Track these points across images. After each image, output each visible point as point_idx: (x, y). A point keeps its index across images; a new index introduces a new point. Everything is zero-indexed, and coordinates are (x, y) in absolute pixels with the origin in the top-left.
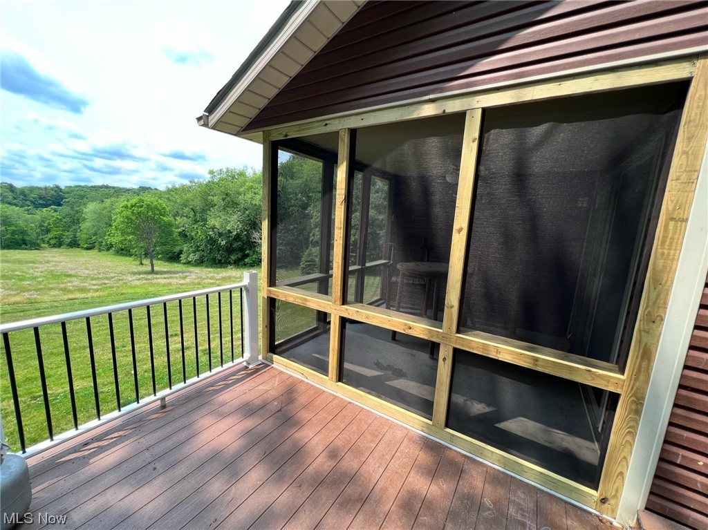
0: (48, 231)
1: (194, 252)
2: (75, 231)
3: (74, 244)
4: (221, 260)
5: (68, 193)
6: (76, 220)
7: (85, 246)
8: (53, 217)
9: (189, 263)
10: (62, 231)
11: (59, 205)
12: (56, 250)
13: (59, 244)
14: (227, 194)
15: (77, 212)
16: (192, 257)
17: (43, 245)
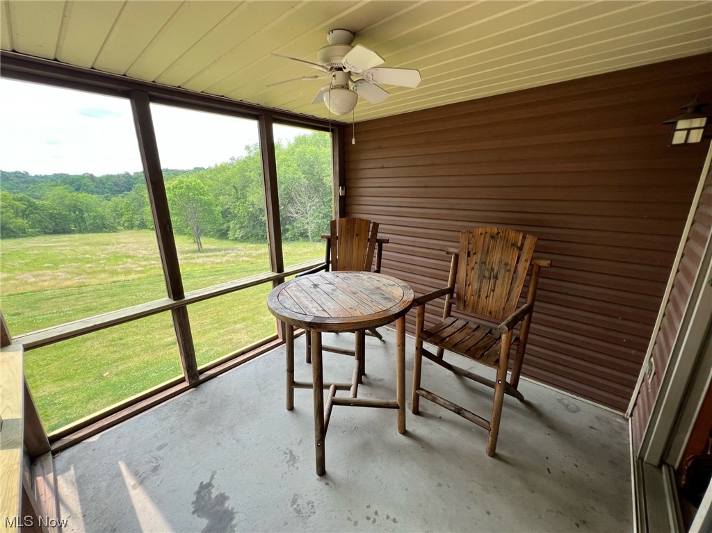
0: (121, 215)
1: (239, 229)
2: (141, 214)
5: (135, 179)
9: (236, 239)
10: (132, 214)
11: (130, 190)
13: (131, 227)
15: (142, 196)
16: (238, 234)
17: (119, 228)
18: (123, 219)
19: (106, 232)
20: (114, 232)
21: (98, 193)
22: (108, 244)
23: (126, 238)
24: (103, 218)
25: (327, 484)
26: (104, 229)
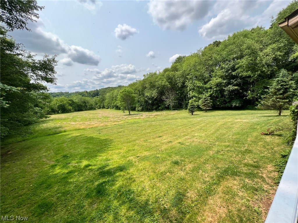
0: (97, 104)
1: (140, 106)
2: (103, 103)
3: (104, 107)
4: (150, 109)
5: (100, 91)
6: (103, 100)
7: (107, 108)
8: (98, 99)
9: (138, 111)
10: (101, 103)
11: (98, 95)
12: (100, 110)
13: (100, 108)
14: (151, 83)
15: (104, 97)
16: (140, 108)
20: (95, 110)
23: (98, 112)
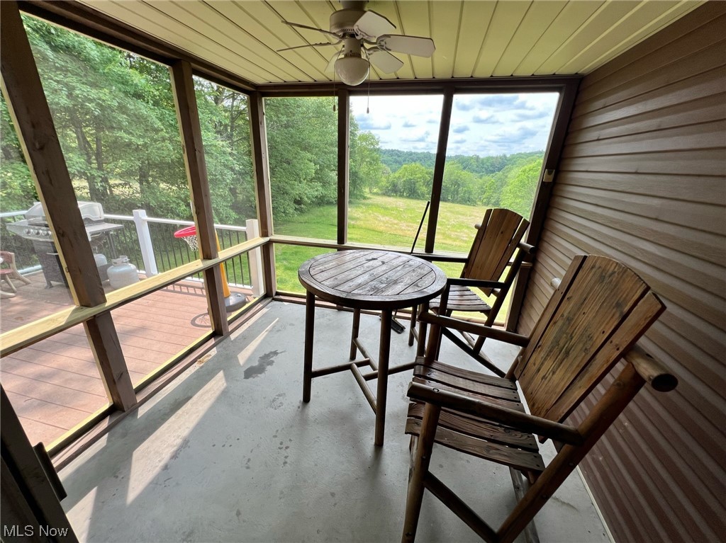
8: (490, 180)
17: (479, 203)
18: (484, 196)
19: (468, 205)
20: (474, 206)
21: (476, 172)
22: (463, 215)
23: (478, 212)
24: (470, 193)
25: (299, 407)
26: (468, 202)
